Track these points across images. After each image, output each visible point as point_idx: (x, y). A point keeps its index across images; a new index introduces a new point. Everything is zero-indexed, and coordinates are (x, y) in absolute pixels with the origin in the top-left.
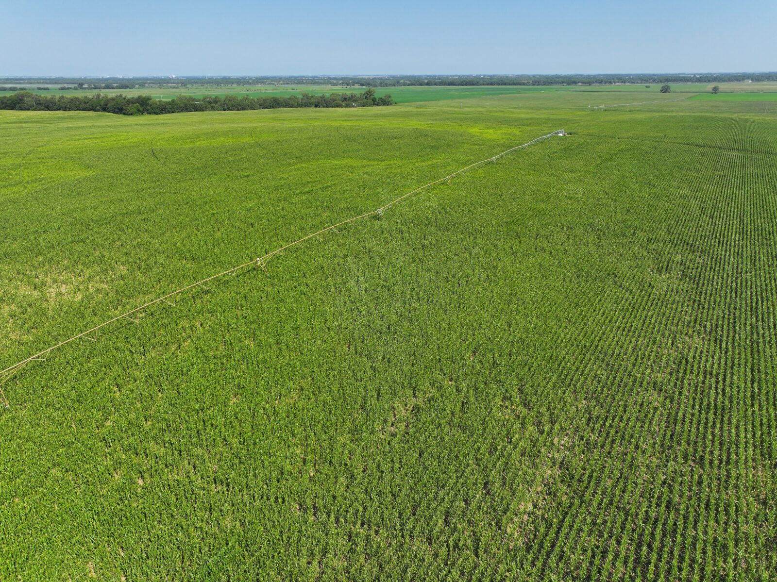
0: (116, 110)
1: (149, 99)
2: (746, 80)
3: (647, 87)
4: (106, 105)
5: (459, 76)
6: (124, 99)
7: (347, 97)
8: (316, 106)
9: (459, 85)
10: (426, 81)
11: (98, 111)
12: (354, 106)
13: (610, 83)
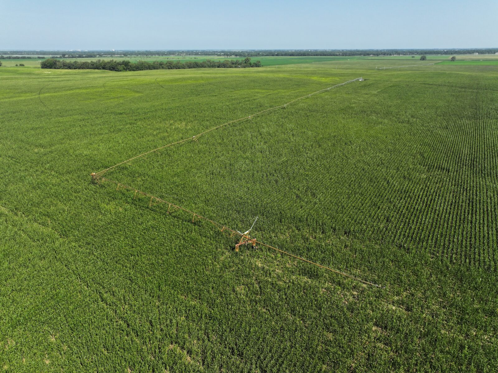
0: (112, 69)
1: (129, 62)
2: (475, 53)
3: (413, 57)
4: (105, 66)
5: (295, 51)
6: (115, 62)
7: (234, 62)
8: (218, 67)
9: (297, 55)
10: (276, 53)
11: (100, 69)
12: (240, 68)
13: (391, 55)
